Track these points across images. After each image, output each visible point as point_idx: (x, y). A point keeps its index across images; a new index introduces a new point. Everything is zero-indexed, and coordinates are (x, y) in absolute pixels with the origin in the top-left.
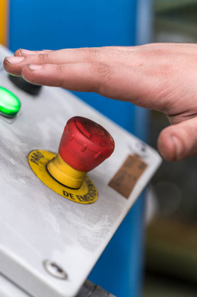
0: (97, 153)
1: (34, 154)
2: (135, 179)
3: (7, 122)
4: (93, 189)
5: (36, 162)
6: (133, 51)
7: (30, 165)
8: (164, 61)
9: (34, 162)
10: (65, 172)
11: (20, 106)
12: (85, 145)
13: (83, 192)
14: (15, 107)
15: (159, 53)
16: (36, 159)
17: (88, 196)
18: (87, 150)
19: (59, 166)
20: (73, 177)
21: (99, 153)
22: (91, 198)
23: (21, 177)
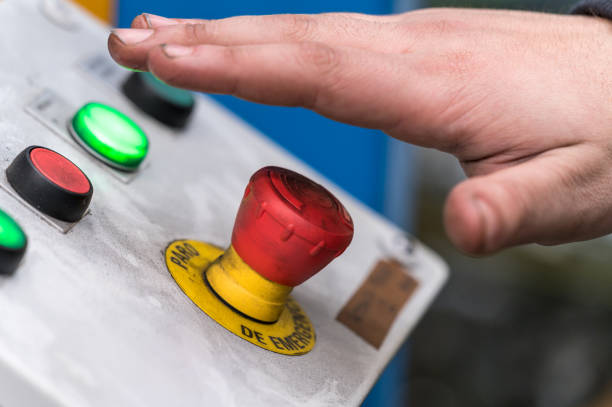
0: (315, 245)
1: (178, 247)
2: (394, 311)
3: (119, 180)
4: (305, 325)
5: (182, 263)
6: (388, 23)
7: (169, 272)
8: (456, 43)
9: (179, 264)
10: (245, 286)
11: (147, 148)
12: (291, 226)
13: (284, 330)
14: (137, 148)
15: (443, 27)
16: (183, 259)
17: (294, 339)
18: (294, 238)
19: (234, 273)
20: (262, 296)
21: (321, 244)
22: (300, 343)
23: (151, 293)
